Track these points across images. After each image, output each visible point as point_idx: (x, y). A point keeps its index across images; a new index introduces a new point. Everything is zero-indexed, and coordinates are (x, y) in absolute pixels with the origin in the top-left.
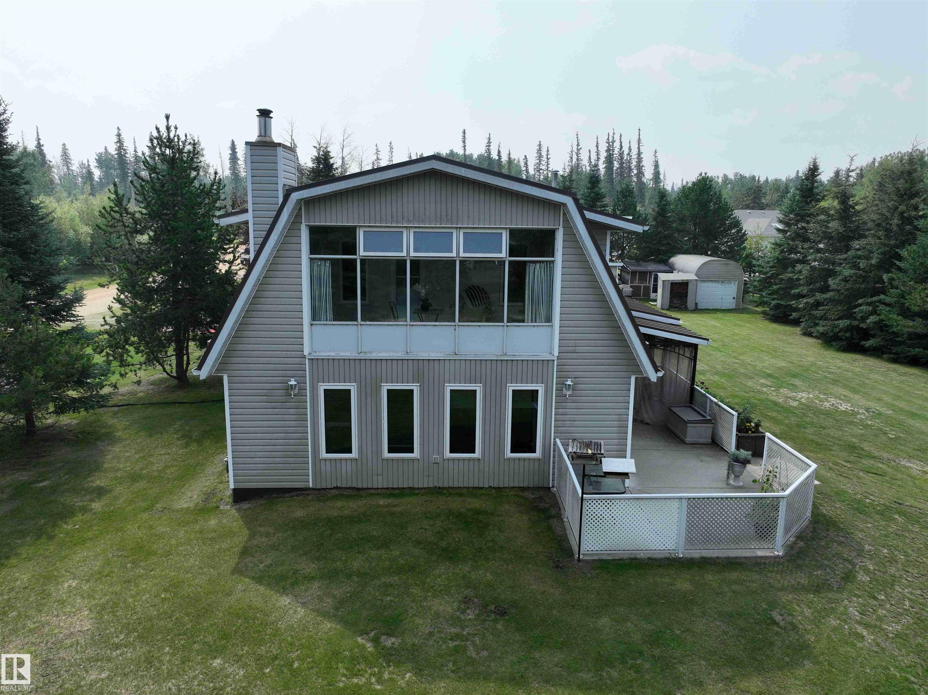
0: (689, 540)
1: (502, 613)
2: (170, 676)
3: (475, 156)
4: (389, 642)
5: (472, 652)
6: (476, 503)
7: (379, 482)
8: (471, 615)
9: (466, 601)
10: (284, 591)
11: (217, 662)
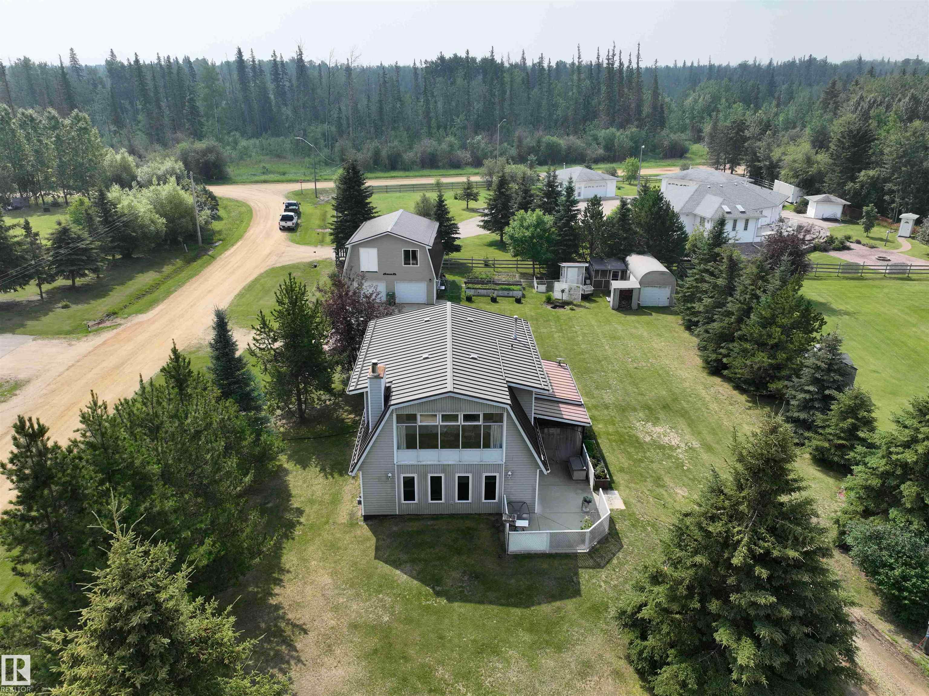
0: (551, 546)
1: (477, 577)
2: (367, 601)
3: (478, 60)
4: (438, 588)
5: (466, 593)
6: (469, 523)
7: (426, 512)
8: (466, 578)
9: (465, 572)
10: (397, 568)
11: (381, 596)
